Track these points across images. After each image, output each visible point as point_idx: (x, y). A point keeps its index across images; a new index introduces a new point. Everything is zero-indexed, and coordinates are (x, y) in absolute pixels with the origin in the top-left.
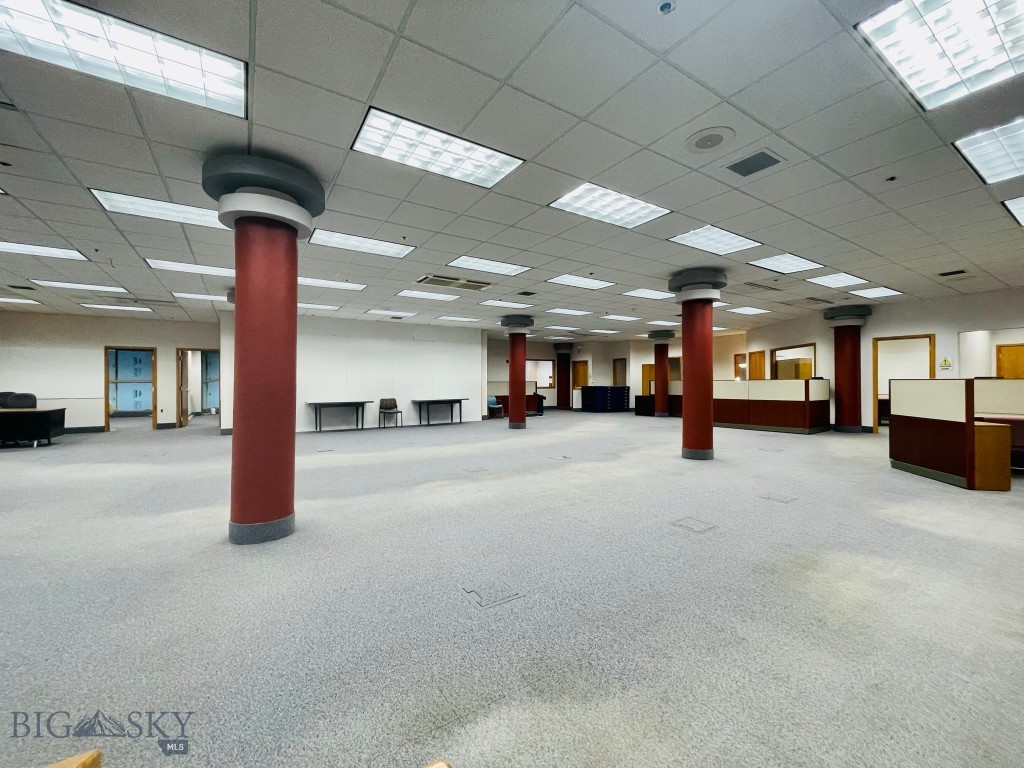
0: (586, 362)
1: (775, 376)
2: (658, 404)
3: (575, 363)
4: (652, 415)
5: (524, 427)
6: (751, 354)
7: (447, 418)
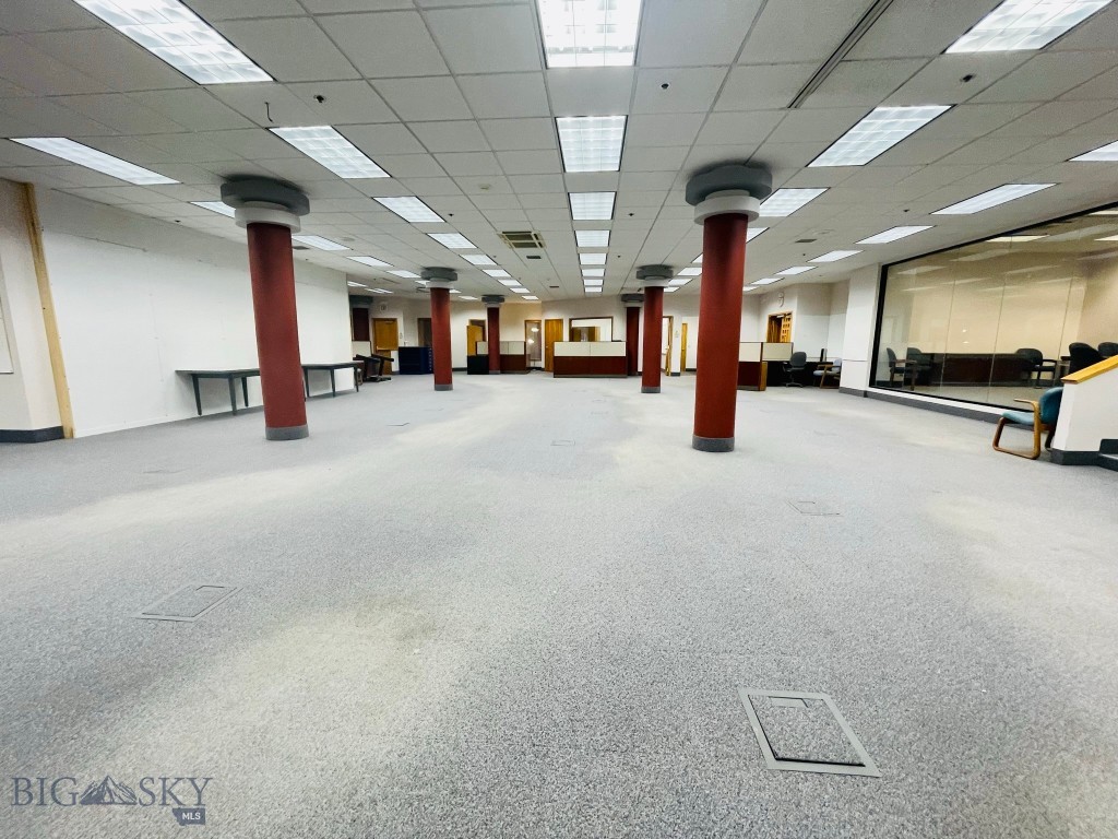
0: (394, 320)
1: (572, 339)
2: (494, 362)
3: (375, 320)
4: (488, 374)
5: (451, 389)
6: (547, 321)
7: (327, 388)
